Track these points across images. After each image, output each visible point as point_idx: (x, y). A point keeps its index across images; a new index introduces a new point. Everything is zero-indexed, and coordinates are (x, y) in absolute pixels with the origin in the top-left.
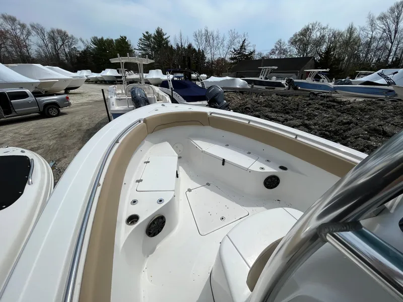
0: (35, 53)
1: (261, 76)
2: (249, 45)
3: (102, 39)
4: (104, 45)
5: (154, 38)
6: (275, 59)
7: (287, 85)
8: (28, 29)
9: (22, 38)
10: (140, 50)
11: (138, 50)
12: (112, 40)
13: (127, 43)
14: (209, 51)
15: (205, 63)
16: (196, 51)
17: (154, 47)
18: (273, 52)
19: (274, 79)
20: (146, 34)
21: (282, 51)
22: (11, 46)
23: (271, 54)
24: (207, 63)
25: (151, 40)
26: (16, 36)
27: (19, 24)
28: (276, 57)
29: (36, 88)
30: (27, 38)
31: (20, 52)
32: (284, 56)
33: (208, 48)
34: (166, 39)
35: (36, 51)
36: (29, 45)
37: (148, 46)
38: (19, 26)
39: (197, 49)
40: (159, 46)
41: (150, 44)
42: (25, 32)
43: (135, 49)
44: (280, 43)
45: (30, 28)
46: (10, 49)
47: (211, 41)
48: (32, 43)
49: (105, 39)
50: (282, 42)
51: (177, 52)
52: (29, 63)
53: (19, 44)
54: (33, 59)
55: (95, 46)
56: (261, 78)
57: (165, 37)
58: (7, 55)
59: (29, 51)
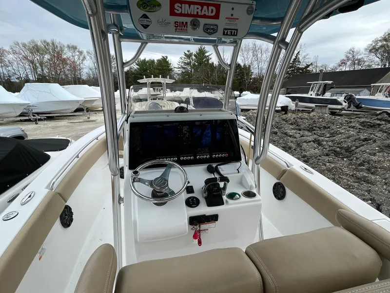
0: (86, 75)
1: (310, 93)
2: (307, 57)
3: (145, 60)
4: (146, 65)
5: (195, 56)
6: (345, 72)
7: (346, 102)
8: (84, 55)
9: (78, 62)
10: (179, 68)
11: (177, 68)
12: (154, 60)
13: (167, 62)
14: (257, 66)
15: (251, 79)
16: (241, 66)
17: (194, 65)
18: (343, 63)
19: (328, 95)
20: (187, 53)
21: (356, 61)
22: (68, 70)
23: (340, 66)
24: (254, 78)
25: (192, 58)
26: (74, 62)
27: (78, 52)
28: (347, 69)
29: (80, 105)
30: (82, 63)
31: (74, 75)
32: (360, 67)
33: (255, 63)
34: (208, 56)
35: (87, 73)
36: (82, 68)
37: (189, 64)
38: (78, 53)
39: (242, 65)
40: (200, 64)
41: (190, 62)
42: (81, 58)
43: (175, 68)
44: (353, 52)
45: (86, 54)
46: (67, 72)
47: (259, 55)
48: (85, 67)
49: (147, 59)
50: (355, 50)
51: (218, 68)
52: (79, 84)
53: (75, 68)
54: (83, 80)
55: (137, 67)
56: (312, 94)
57: (207, 54)
58: (64, 78)
59: (81, 74)
